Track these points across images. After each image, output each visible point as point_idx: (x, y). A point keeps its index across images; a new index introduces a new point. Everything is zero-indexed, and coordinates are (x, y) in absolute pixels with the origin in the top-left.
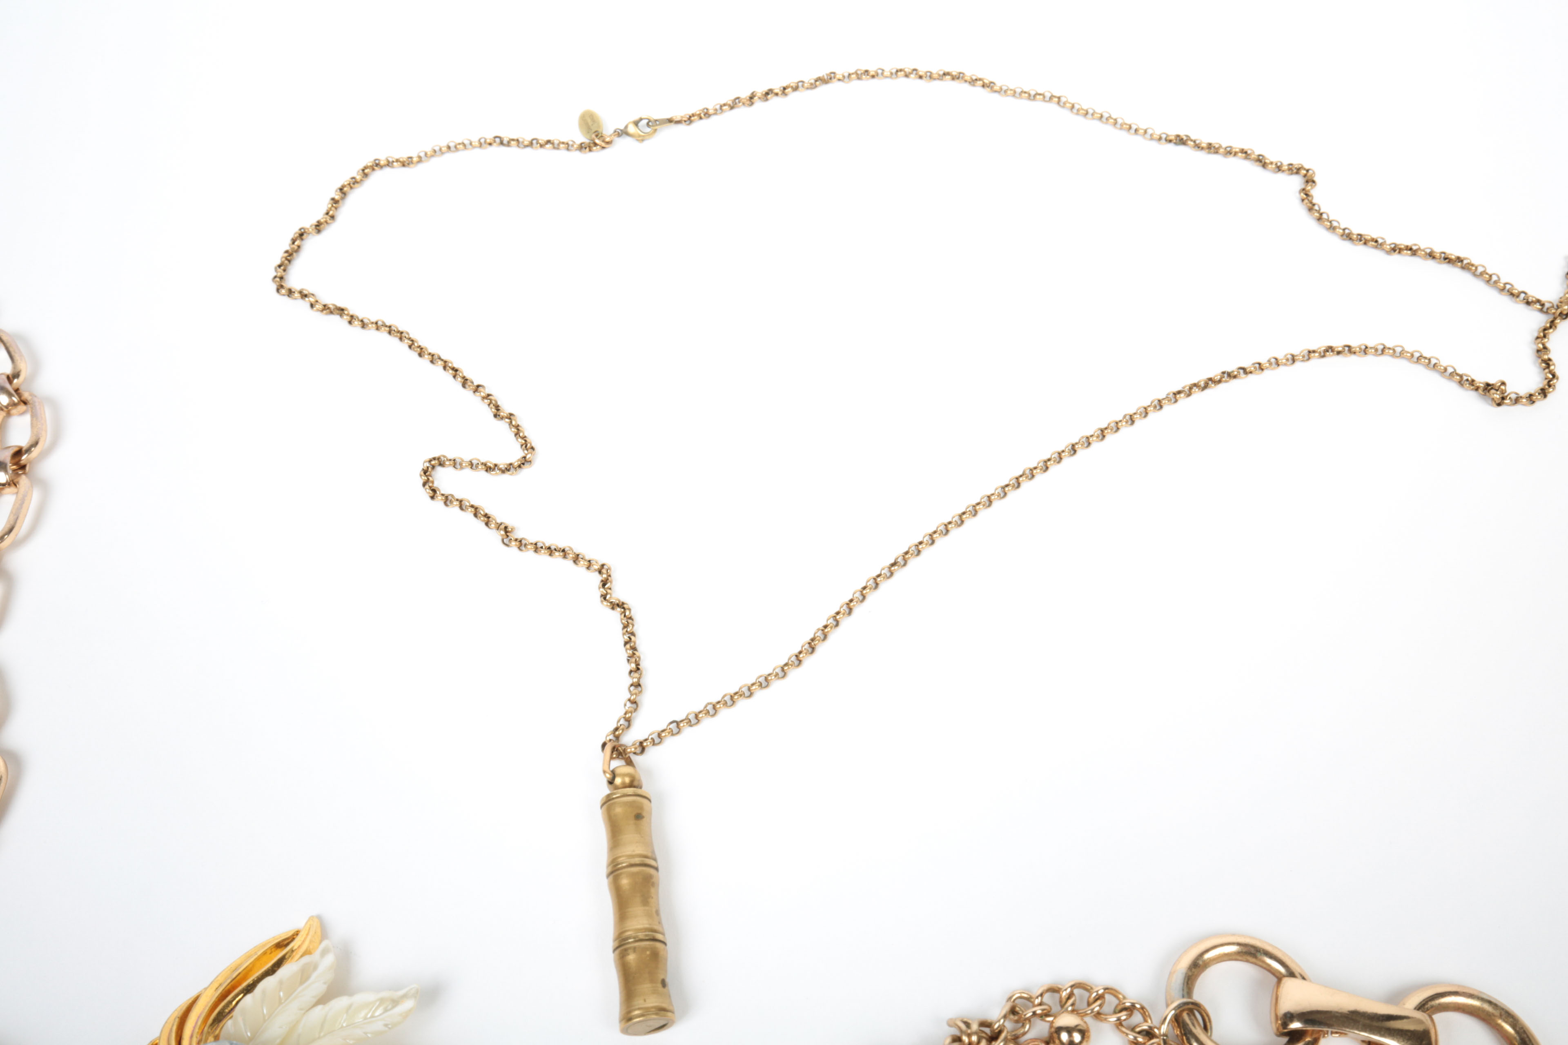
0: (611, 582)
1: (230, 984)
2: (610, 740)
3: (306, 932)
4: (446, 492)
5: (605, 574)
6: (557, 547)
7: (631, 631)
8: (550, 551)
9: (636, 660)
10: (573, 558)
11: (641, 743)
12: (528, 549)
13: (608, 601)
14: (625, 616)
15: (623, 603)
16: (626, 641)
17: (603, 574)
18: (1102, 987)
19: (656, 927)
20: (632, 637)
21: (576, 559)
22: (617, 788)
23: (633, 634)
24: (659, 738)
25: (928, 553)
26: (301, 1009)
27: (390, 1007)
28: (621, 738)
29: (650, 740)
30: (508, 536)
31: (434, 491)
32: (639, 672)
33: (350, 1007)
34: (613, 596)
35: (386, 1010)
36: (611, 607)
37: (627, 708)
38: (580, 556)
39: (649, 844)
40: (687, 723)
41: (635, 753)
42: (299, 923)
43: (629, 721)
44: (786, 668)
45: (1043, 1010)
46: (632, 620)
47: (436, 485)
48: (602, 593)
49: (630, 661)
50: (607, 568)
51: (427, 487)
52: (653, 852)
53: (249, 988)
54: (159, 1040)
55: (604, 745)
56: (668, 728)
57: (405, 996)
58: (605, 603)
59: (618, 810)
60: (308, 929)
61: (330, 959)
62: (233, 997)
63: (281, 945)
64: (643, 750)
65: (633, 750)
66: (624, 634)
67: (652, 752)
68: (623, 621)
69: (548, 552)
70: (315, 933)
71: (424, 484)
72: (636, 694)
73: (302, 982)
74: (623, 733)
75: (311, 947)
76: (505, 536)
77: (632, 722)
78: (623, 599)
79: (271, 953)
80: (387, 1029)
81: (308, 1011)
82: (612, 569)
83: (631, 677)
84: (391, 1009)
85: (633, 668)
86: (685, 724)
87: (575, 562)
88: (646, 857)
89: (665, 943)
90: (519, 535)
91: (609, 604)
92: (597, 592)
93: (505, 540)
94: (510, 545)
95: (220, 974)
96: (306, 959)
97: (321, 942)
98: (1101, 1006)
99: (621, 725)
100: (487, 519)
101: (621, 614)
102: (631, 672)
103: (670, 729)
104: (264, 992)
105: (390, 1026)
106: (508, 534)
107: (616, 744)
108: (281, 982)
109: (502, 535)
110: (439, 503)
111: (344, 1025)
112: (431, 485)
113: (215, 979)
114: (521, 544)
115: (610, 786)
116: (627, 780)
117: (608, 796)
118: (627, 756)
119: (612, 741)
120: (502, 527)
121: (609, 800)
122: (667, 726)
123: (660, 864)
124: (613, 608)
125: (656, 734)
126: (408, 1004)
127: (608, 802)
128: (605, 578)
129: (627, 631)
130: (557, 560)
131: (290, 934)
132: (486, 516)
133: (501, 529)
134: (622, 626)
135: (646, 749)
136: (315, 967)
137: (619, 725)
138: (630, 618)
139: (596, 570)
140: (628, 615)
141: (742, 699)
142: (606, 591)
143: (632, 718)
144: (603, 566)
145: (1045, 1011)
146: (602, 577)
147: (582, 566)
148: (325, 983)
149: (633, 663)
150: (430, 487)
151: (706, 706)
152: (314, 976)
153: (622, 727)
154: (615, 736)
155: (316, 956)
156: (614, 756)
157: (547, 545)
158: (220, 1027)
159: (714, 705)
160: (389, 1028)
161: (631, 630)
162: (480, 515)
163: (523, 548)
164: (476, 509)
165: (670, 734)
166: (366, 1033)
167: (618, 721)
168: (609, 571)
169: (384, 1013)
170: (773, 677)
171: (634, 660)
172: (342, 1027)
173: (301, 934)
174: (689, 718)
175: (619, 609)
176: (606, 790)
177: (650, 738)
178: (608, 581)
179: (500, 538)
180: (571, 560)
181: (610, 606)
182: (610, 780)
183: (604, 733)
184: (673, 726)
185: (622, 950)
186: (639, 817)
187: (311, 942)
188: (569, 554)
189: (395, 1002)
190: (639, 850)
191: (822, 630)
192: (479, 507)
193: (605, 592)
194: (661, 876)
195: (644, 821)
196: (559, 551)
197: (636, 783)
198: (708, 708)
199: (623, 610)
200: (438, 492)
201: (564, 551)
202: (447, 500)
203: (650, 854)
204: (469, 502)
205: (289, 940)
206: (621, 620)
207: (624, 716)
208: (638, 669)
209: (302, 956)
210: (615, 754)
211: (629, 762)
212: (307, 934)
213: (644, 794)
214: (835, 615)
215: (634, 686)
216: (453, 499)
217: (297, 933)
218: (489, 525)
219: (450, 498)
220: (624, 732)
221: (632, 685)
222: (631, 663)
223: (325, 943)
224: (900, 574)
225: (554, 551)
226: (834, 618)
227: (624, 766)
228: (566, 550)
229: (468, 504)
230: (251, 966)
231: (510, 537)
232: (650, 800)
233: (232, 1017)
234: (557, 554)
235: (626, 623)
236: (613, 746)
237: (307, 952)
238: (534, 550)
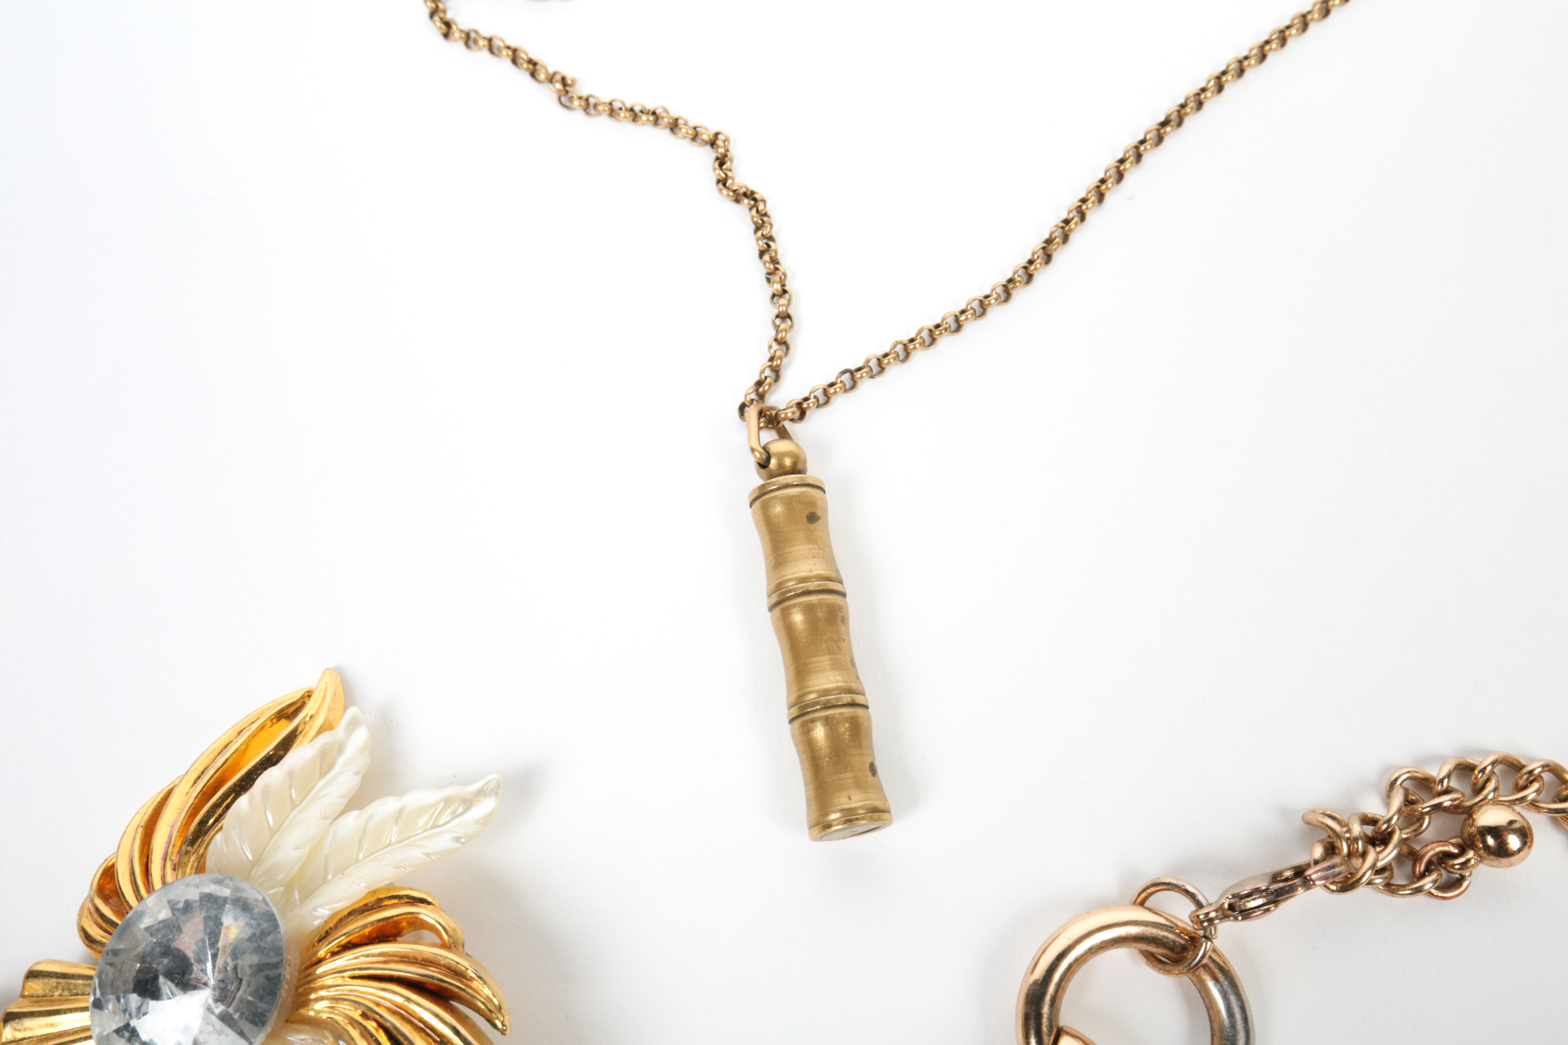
0: (731, 161)
1: (214, 778)
2: (752, 400)
3: (322, 694)
4: (466, 27)
5: (721, 147)
6: (644, 108)
7: (769, 235)
8: (634, 115)
9: (781, 278)
10: (669, 123)
11: (799, 405)
12: (599, 113)
13: (728, 188)
14: (757, 211)
15: (753, 193)
16: (762, 249)
17: (718, 147)
18: (1540, 764)
19: (854, 686)
20: (771, 243)
21: (674, 126)
22: (772, 475)
23: (771, 238)
24: (826, 396)
25: (1213, 105)
26: (326, 818)
27: (460, 810)
28: (767, 397)
29: (812, 400)
30: (567, 92)
31: (448, 25)
32: (787, 296)
33: (401, 812)
34: (737, 181)
35: (455, 816)
36: (735, 198)
37: (772, 351)
38: (681, 122)
39: (829, 559)
40: (867, 373)
41: (792, 420)
42: (309, 681)
43: (776, 372)
44: (1011, 286)
45: (1452, 800)
46: (769, 217)
47: (449, 16)
48: (720, 178)
49: (772, 281)
50: (724, 138)
51: (436, 18)
52: (837, 571)
53: (243, 783)
54: (117, 857)
55: (742, 408)
56: (839, 381)
57: (481, 793)
58: (725, 192)
59: (778, 509)
60: (323, 689)
61: (360, 736)
62: (220, 798)
63: (288, 713)
64: (803, 414)
65: (790, 415)
66: (758, 239)
67: (816, 418)
68: (755, 219)
69: (631, 116)
70: (335, 695)
71: (432, 15)
72: (786, 330)
73: (323, 774)
74: (770, 390)
75: (331, 718)
76: (563, 93)
77: (782, 373)
78: (752, 187)
79: (271, 726)
80: (459, 845)
81: (334, 820)
82: (732, 140)
83: (774, 303)
84: (462, 814)
85: (777, 290)
86: (864, 375)
87: (672, 130)
88: (829, 579)
89: (866, 707)
90: (582, 89)
91: (731, 194)
92: (711, 175)
93: (563, 99)
94: (572, 106)
95: (198, 759)
96: (325, 737)
97: (345, 709)
98: (1538, 791)
99: (766, 378)
100: (533, 69)
101: (751, 209)
102: (774, 296)
103: (841, 382)
104: (266, 790)
105: (463, 840)
106: (568, 88)
107: (761, 406)
108: (291, 775)
109: (559, 91)
110: (457, 47)
111: (393, 840)
112: (442, 15)
113: (192, 766)
114: (588, 105)
115: (762, 471)
116: (788, 462)
117: (763, 486)
118: (781, 425)
119: (755, 402)
120: (558, 77)
121: (765, 493)
122: (837, 378)
123: (848, 586)
124: (737, 201)
125: (821, 390)
126: (486, 806)
127: (760, 495)
128: (721, 153)
129: (763, 235)
130: (645, 132)
131: (298, 696)
132: (533, 63)
133: (557, 81)
134: (753, 227)
135: (808, 413)
136: (341, 749)
137: (763, 377)
138: (766, 215)
139: (706, 143)
140: (761, 210)
141: (948, 335)
142: (726, 175)
143: (782, 368)
144: (717, 135)
145: (1456, 802)
146: (717, 152)
147: (685, 137)
148: (357, 773)
149: (777, 283)
150: (441, 19)
151: (895, 346)
152: (341, 762)
153: (768, 380)
154: (758, 394)
155: (339, 732)
156: (762, 425)
157: (628, 105)
158: (206, 843)
159: (905, 345)
160: (462, 843)
161: (769, 233)
162: (521, 61)
163: (593, 111)
164: (515, 51)
165: (843, 390)
166: (428, 855)
167: (762, 372)
168: (726, 143)
169: (452, 820)
170: (993, 301)
171: (777, 278)
172: (390, 844)
173: (314, 697)
174: (870, 364)
175: (746, 201)
176: (756, 480)
177: (812, 396)
178: (726, 159)
179: (556, 96)
180: (666, 127)
181: (733, 196)
182: (761, 462)
183: (743, 389)
184: (846, 377)
185: (804, 721)
186: (812, 518)
187: (330, 710)
188: (663, 118)
189: (468, 803)
190: (819, 569)
191: (1063, 228)
192: (518, 48)
193: (724, 176)
194: (854, 605)
195: (818, 525)
196: (648, 114)
197: (800, 466)
198: (896, 349)
199: (752, 202)
200: (454, 27)
201: (654, 113)
202: (469, 39)
203: (834, 575)
204: (502, 41)
205: (298, 705)
206: (753, 217)
207: (770, 363)
208: (785, 292)
209: (319, 733)
210: (764, 422)
211: (784, 434)
212: (324, 698)
213: (811, 482)
214: (1080, 204)
215: (781, 318)
216: (478, 38)
217: (309, 695)
218: (537, 76)
219: (473, 35)
220: (773, 388)
221: (777, 317)
222: (774, 283)
223: (352, 711)
224: (1174, 139)
225: (640, 114)
226: (1079, 209)
227: (776, 440)
228: (658, 112)
229: (502, 44)
230: (243, 748)
231: (570, 94)
232: (824, 491)
233: (221, 828)
234: (644, 118)
235: (760, 222)
236: (759, 409)
237: (327, 726)
238: (608, 112)
